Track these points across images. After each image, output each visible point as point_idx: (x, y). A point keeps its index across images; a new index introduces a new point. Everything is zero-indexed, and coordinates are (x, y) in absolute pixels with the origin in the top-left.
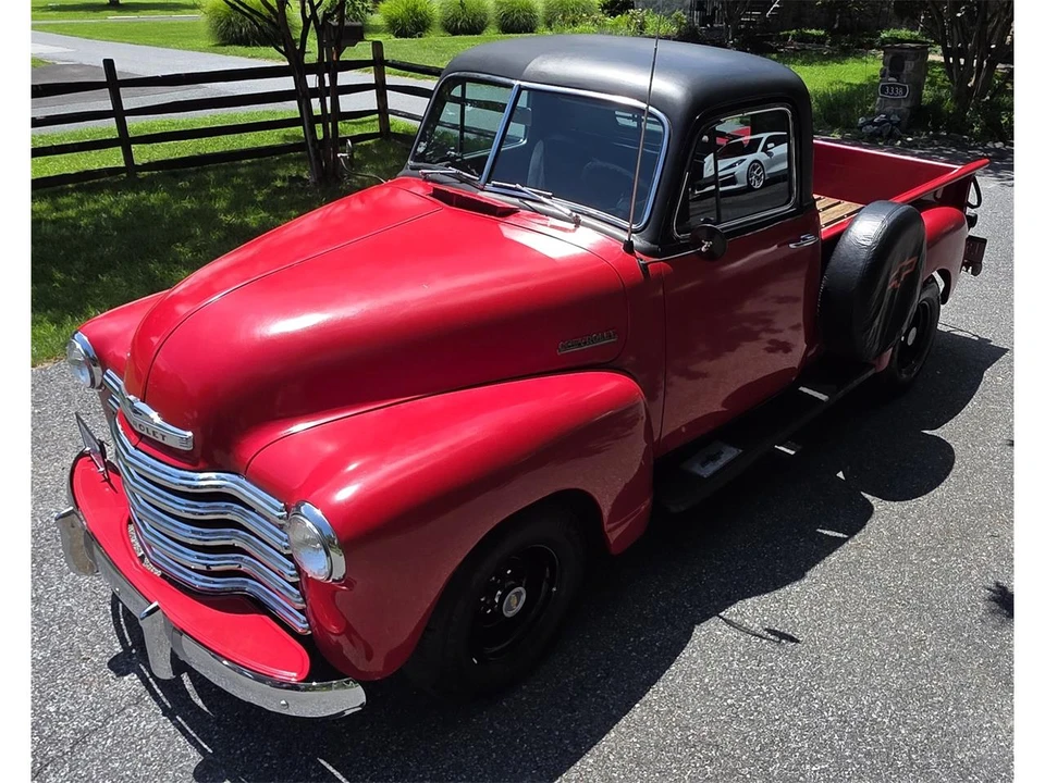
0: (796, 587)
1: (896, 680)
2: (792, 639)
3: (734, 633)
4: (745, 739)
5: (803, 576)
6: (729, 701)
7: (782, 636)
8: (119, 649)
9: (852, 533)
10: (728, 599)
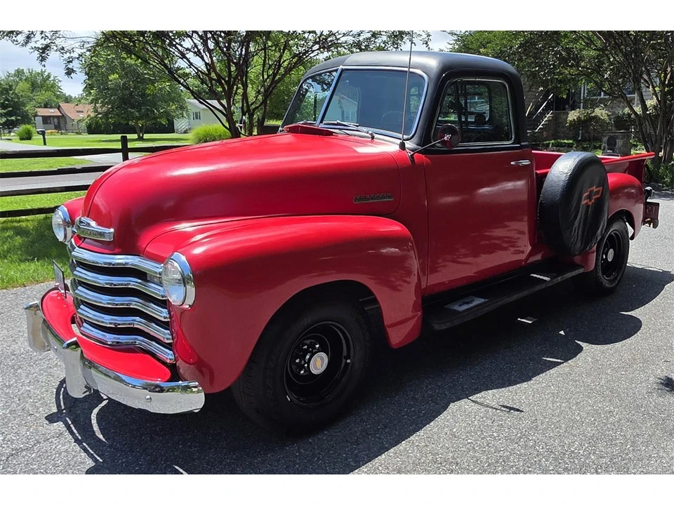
0: (525, 385)
1: (590, 431)
2: (518, 410)
3: (477, 406)
4: (477, 460)
5: (530, 379)
6: (469, 441)
7: (511, 409)
8: (55, 410)
9: (566, 360)
10: (476, 390)
